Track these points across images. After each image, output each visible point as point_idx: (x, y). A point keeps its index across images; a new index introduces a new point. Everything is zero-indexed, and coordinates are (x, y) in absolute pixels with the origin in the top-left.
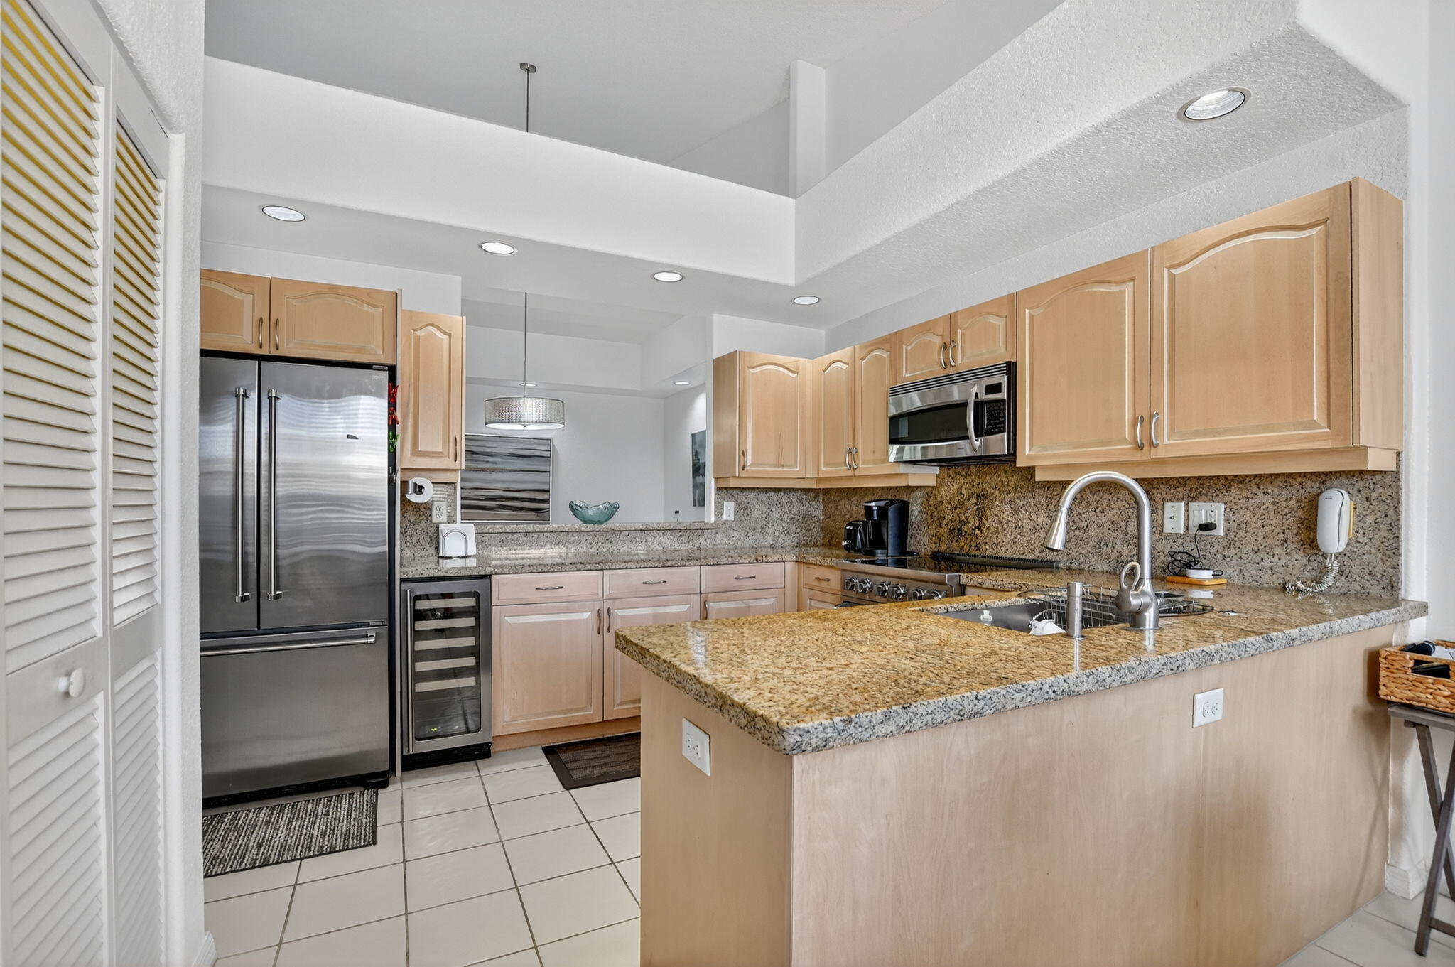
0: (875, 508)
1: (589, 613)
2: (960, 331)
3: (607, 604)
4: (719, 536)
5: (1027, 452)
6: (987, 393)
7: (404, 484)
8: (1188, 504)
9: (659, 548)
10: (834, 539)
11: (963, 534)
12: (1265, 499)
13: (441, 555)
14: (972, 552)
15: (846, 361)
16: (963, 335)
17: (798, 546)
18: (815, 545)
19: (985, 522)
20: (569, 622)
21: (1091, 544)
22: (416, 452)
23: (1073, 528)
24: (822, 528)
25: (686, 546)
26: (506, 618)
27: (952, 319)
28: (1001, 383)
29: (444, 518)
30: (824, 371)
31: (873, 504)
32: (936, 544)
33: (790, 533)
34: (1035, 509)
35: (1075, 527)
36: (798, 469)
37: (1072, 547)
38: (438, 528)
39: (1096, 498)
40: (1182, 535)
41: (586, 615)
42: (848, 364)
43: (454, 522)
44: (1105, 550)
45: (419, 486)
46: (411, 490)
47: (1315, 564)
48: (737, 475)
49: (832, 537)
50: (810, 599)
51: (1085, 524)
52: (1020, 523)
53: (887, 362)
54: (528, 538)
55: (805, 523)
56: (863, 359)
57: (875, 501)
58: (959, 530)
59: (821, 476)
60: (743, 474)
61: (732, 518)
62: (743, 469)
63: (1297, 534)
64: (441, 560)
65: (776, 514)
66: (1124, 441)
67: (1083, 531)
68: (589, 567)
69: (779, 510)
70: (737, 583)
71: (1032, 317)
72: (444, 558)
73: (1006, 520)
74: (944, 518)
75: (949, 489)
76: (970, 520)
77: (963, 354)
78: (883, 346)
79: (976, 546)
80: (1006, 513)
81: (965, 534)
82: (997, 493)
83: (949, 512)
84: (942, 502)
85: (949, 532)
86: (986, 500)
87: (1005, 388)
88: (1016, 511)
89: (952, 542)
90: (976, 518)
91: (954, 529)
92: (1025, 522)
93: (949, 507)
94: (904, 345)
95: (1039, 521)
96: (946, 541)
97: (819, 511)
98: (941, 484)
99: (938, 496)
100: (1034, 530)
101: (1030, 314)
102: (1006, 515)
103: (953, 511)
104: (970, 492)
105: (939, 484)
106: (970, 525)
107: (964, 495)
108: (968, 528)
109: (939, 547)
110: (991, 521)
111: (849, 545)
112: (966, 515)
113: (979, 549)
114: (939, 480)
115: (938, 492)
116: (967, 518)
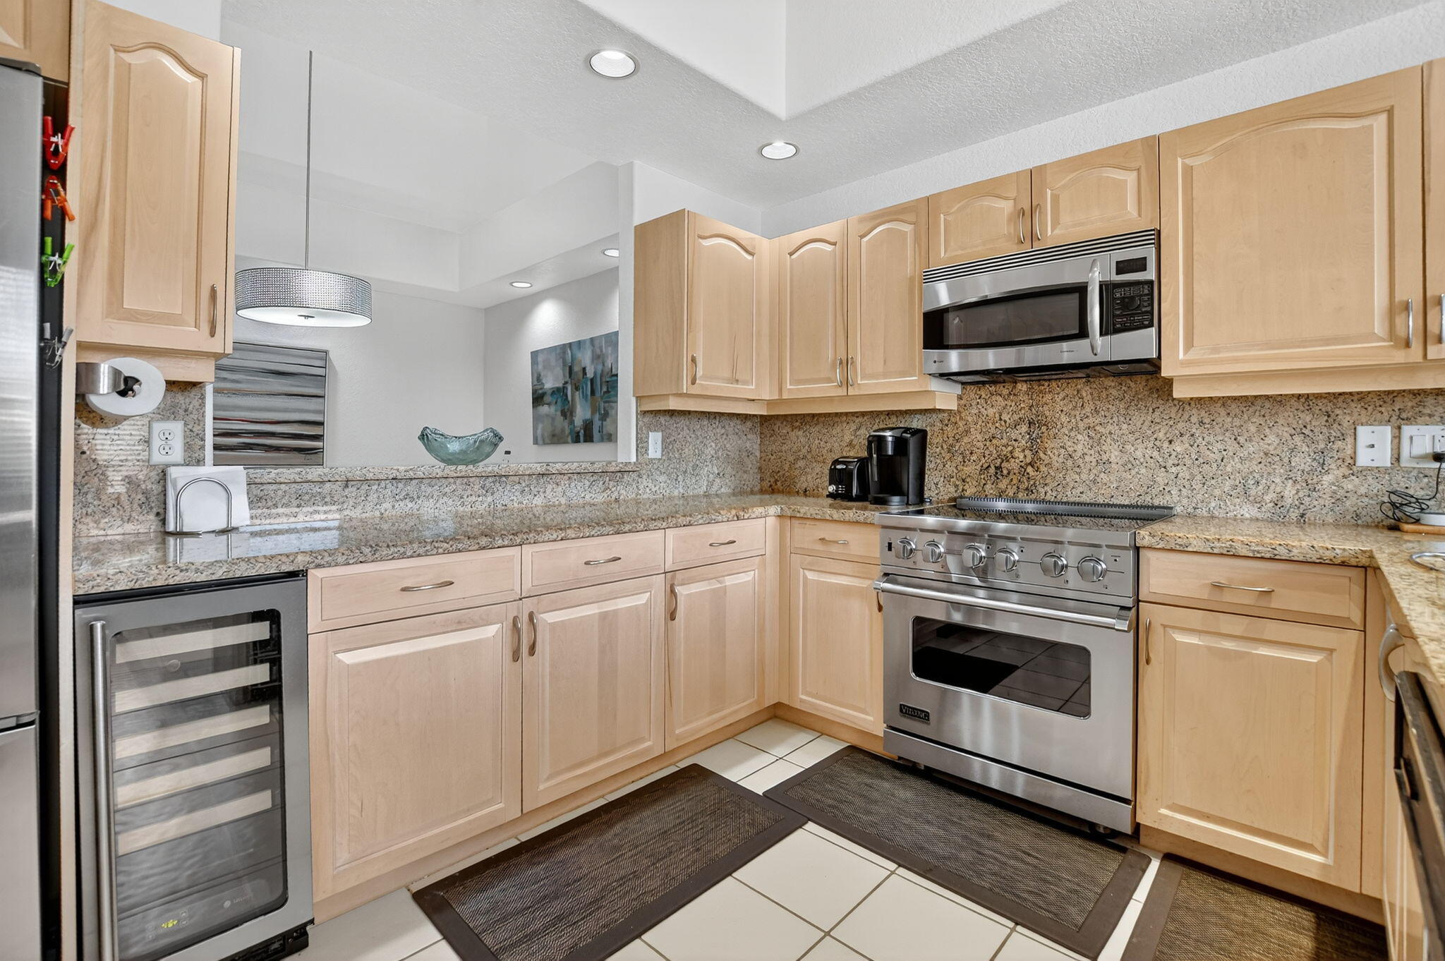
0: (890, 439)
1: (498, 626)
2: (1049, 192)
3: (528, 605)
4: (644, 482)
5: (1181, 356)
6: (1118, 273)
7: (86, 374)
8: (1398, 429)
9: (563, 501)
10: (779, 483)
11: (1005, 472)
13: (171, 528)
14: (1021, 496)
15: (833, 240)
16: (1056, 199)
17: (734, 494)
18: (752, 493)
19: (1042, 455)
20: (463, 647)
21: (1228, 484)
22: (115, 308)
23: (1198, 462)
24: (760, 468)
25: (600, 498)
26: (340, 656)
27: (1034, 177)
28: (1145, 259)
29: (178, 454)
30: (791, 254)
31: (888, 434)
32: (957, 486)
33: (726, 476)
34: (1131, 437)
35: (1201, 460)
36: (753, 387)
37: (1197, 487)
38: (164, 473)
39: (1237, 422)
40: (1387, 469)
41: (492, 630)
42: (835, 244)
43: (200, 462)
44: (1255, 492)
45: (127, 379)
46: (104, 383)
48: (685, 392)
49: (776, 481)
50: (803, 569)
51: (1217, 457)
52: (1105, 458)
53: (910, 241)
54: (351, 490)
55: (741, 463)
56: (862, 237)
57: (891, 429)
58: (999, 468)
59: (785, 397)
60: (695, 390)
61: (658, 455)
62: (693, 383)
64: (171, 540)
65: (710, 451)
66: (1372, 336)
67: (1214, 466)
68: (500, 542)
69: (713, 445)
70: (712, 551)
71: (1188, 171)
72: (180, 534)
73: (1079, 454)
74: (971, 453)
75: (979, 414)
76: (1016, 454)
77: (1056, 223)
78: (901, 217)
79: (1027, 489)
80: (1081, 444)
81: (1009, 473)
82: (1064, 419)
83: (980, 445)
84: (967, 432)
85: (981, 470)
86: (1044, 428)
87: (1152, 264)
88: (1097, 441)
89: (984, 484)
90: (1027, 452)
91: (989, 466)
92: (1114, 455)
93: (979, 437)
94: (942, 215)
95: (1139, 454)
96: (974, 483)
97: (756, 446)
98: (966, 408)
99: (961, 424)
100: (1129, 465)
101: (1184, 165)
102: (1080, 447)
103: (988, 443)
104: (1016, 417)
105: (963, 408)
106: (1017, 461)
107: (1005, 422)
108: (1013, 465)
109: (963, 490)
110: (1053, 455)
111: (842, 491)
112: (1010, 448)
113: (1033, 493)
114: (962, 402)
115: (961, 418)
116: (1011, 452)
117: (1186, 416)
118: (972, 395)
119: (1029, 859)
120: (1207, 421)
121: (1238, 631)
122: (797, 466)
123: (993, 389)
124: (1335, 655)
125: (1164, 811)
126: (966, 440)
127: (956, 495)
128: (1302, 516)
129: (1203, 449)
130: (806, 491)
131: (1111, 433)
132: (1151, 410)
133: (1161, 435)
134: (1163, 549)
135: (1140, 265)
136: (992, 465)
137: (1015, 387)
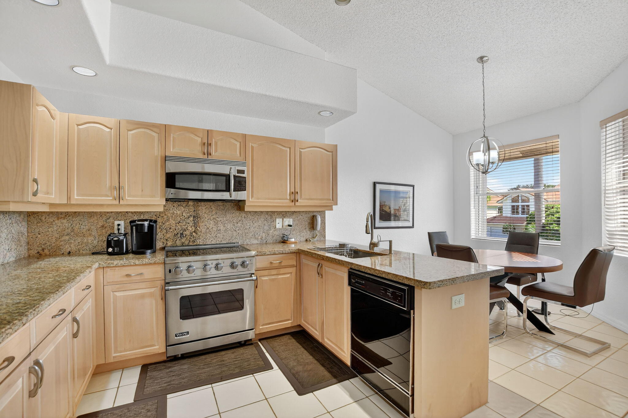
2: (214, 140)
5: (250, 199)
6: (238, 173)
8: (283, 219)
10: (46, 251)
11: (184, 236)
12: (301, 217)
14: (191, 244)
15: (109, 126)
16: (216, 143)
19: (198, 229)
21: (251, 234)
23: (244, 229)
24: (28, 243)
27: (209, 132)
28: (245, 170)
30: (78, 125)
32: (163, 243)
33: (13, 250)
34: (226, 222)
35: (245, 228)
40: (281, 229)
42: (111, 129)
44: (257, 236)
47: (312, 234)
50: (113, 292)
51: (248, 227)
52: (219, 228)
53: (155, 140)
55: (19, 240)
56: (129, 130)
57: (147, 220)
58: (182, 234)
63: (308, 226)
66: (287, 199)
67: (248, 230)
69: (6, 231)
73: (211, 227)
74: (170, 229)
75: (173, 213)
76: (189, 228)
77: (216, 151)
78: (151, 128)
79: (193, 241)
80: (211, 224)
81: (186, 236)
82: (206, 216)
83: (174, 225)
84: (168, 220)
85: (174, 235)
86: (199, 219)
87: (246, 172)
88: (216, 223)
89: (176, 241)
90: (193, 227)
91: (178, 234)
92: (222, 228)
93: (174, 222)
94: (172, 134)
95: (229, 227)
96: (172, 241)
97: (26, 229)
98: (167, 211)
99: (165, 217)
100: (226, 231)
101: (252, 146)
102: (211, 225)
103: (177, 225)
104: (188, 214)
105: (166, 210)
106: (189, 231)
107: (184, 216)
108: (187, 233)
109: (166, 244)
110: (202, 228)
111: (117, 250)
112: (186, 226)
113: (195, 242)
114: (165, 208)
115: (165, 215)
116: (187, 228)
117: (241, 215)
118: (170, 206)
119: (238, 359)
120: (246, 217)
121: (275, 273)
122: (63, 239)
123: (179, 203)
124: (292, 274)
125: (261, 327)
126: (167, 223)
127: (163, 246)
128: (266, 242)
129: (245, 225)
130: (69, 253)
131: (220, 220)
132: (232, 213)
133: (235, 221)
134: (260, 255)
135: (243, 172)
136: (179, 233)
137: (188, 203)
